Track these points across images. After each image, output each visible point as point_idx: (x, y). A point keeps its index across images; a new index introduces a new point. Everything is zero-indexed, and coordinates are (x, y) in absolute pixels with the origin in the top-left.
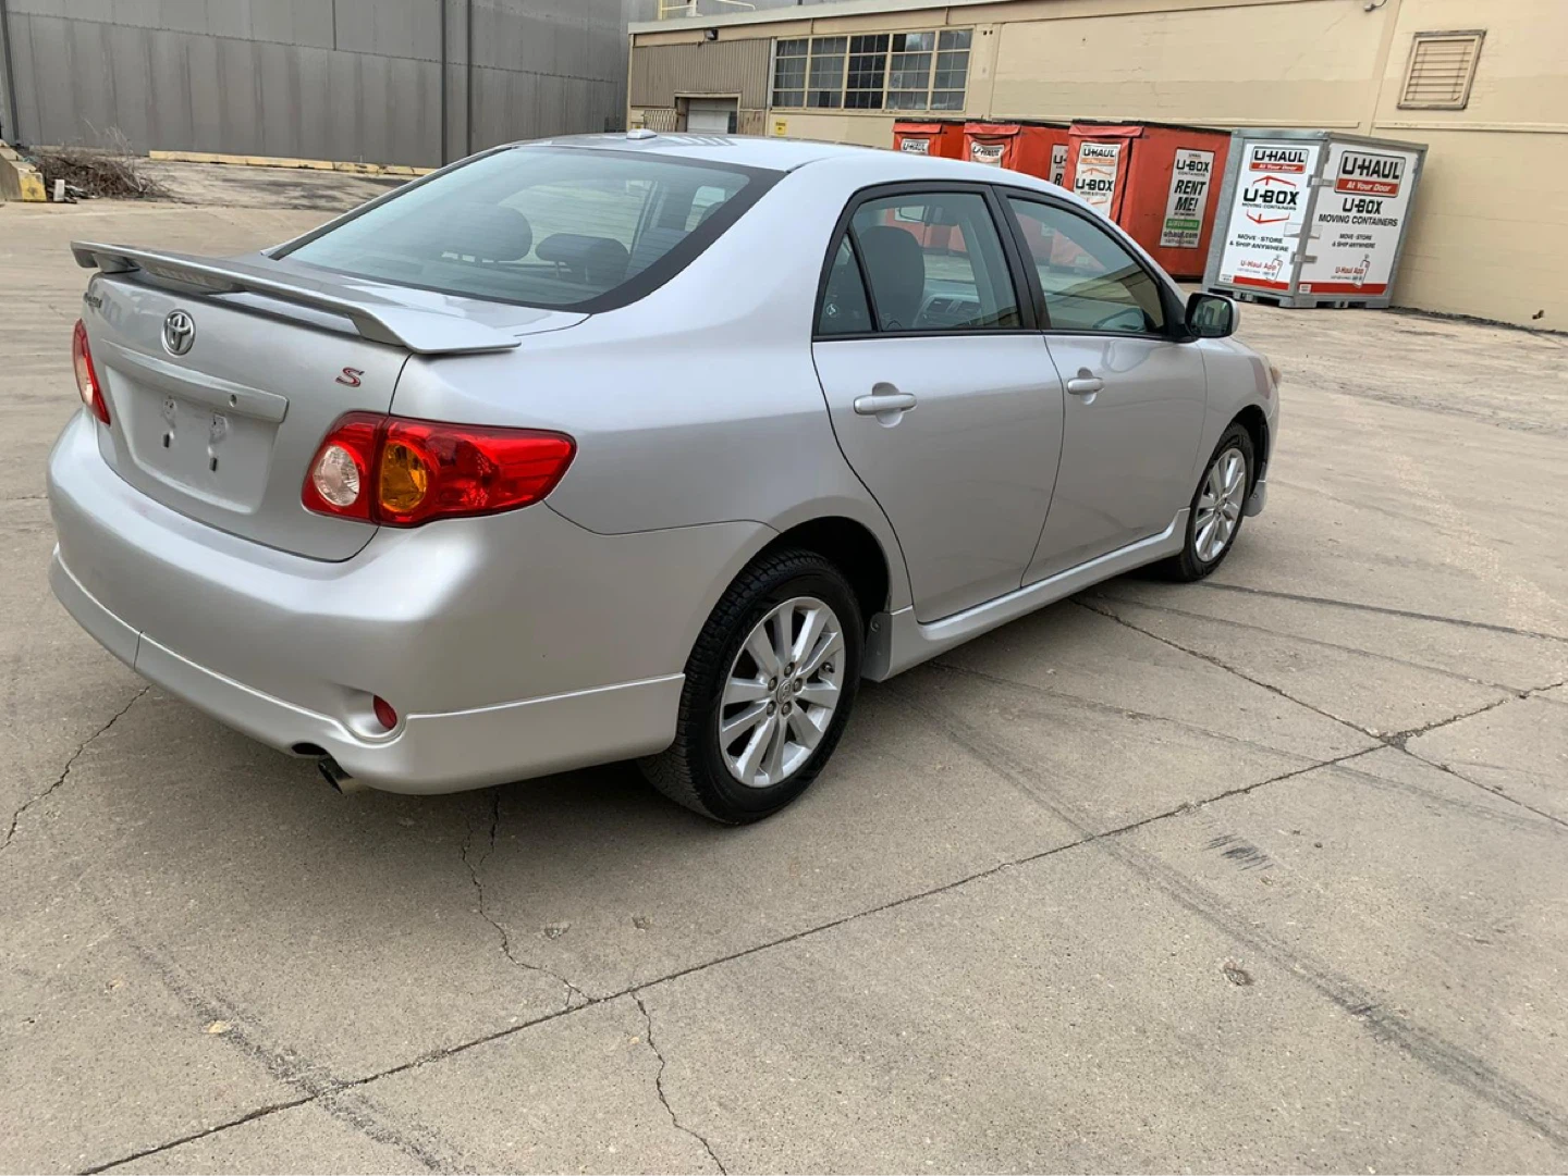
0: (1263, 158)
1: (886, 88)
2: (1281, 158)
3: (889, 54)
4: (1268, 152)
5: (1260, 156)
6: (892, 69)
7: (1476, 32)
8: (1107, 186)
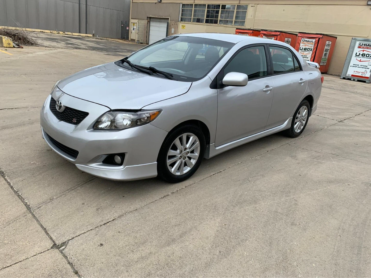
0: (362, 45)
1: (219, 19)
2: (368, 46)
3: (220, 10)
4: (364, 44)
5: (361, 44)
6: (221, 14)
8: (310, 50)
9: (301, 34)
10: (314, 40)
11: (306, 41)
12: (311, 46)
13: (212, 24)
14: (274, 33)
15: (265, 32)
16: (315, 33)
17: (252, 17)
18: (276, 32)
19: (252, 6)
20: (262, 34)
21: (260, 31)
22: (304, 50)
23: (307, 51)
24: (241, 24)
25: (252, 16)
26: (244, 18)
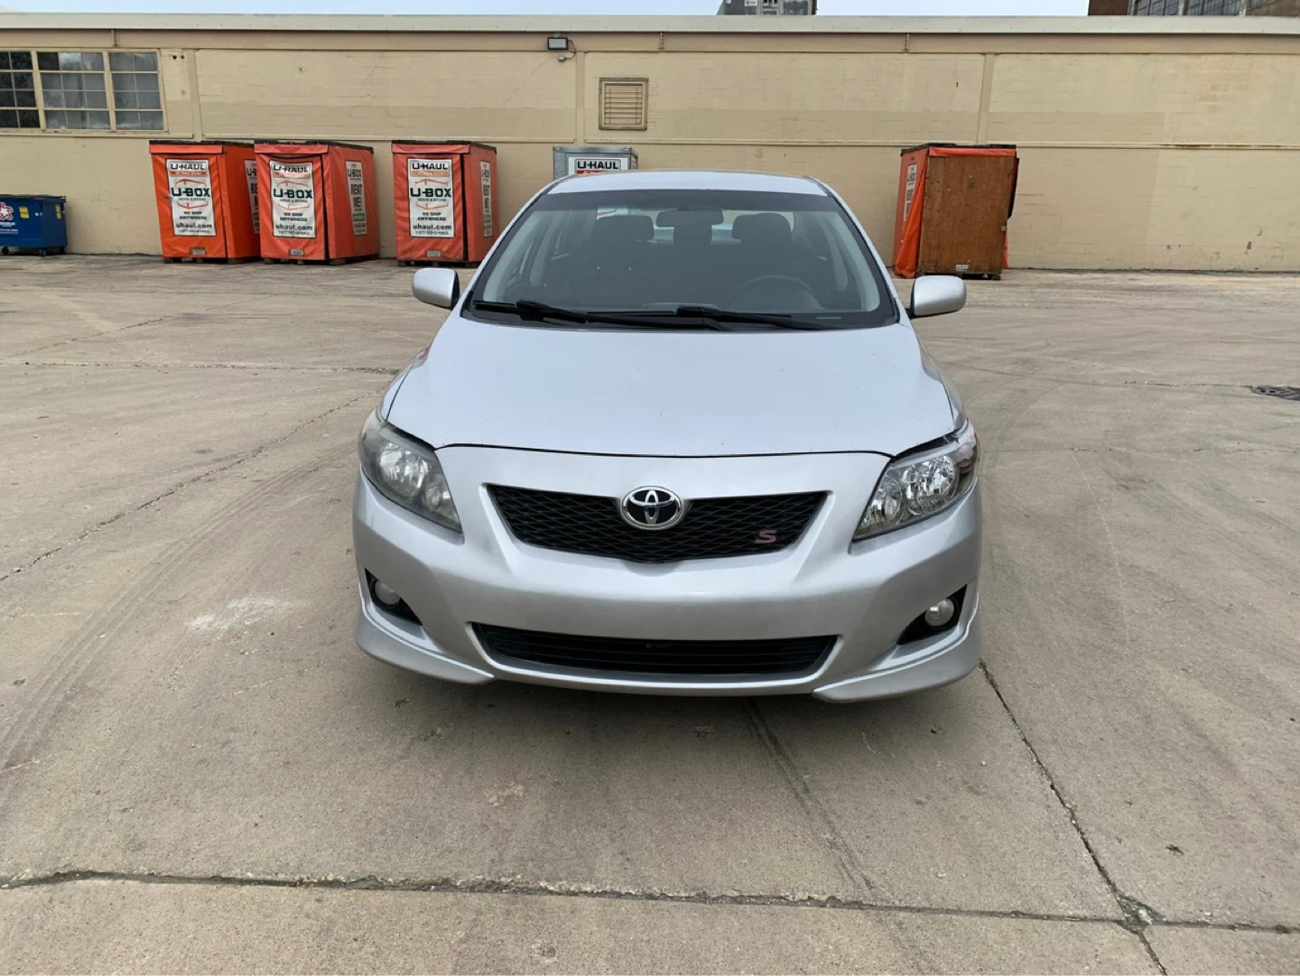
0: (585, 167)
1: (41, 106)
2: (599, 166)
3: (36, 73)
4: (588, 163)
5: (582, 165)
6: (45, 86)
7: (642, 79)
8: (445, 193)
9: (401, 146)
10: (448, 163)
11: (423, 166)
12: (446, 181)
13: (12, 131)
14: (306, 150)
15: (271, 149)
16: (445, 139)
17: (188, 96)
18: (312, 146)
19: (175, 57)
20: (263, 157)
21: (252, 146)
22: (427, 196)
23: (434, 197)
24: (149, 124)
25: (183, 92)
26: (155, 100)
